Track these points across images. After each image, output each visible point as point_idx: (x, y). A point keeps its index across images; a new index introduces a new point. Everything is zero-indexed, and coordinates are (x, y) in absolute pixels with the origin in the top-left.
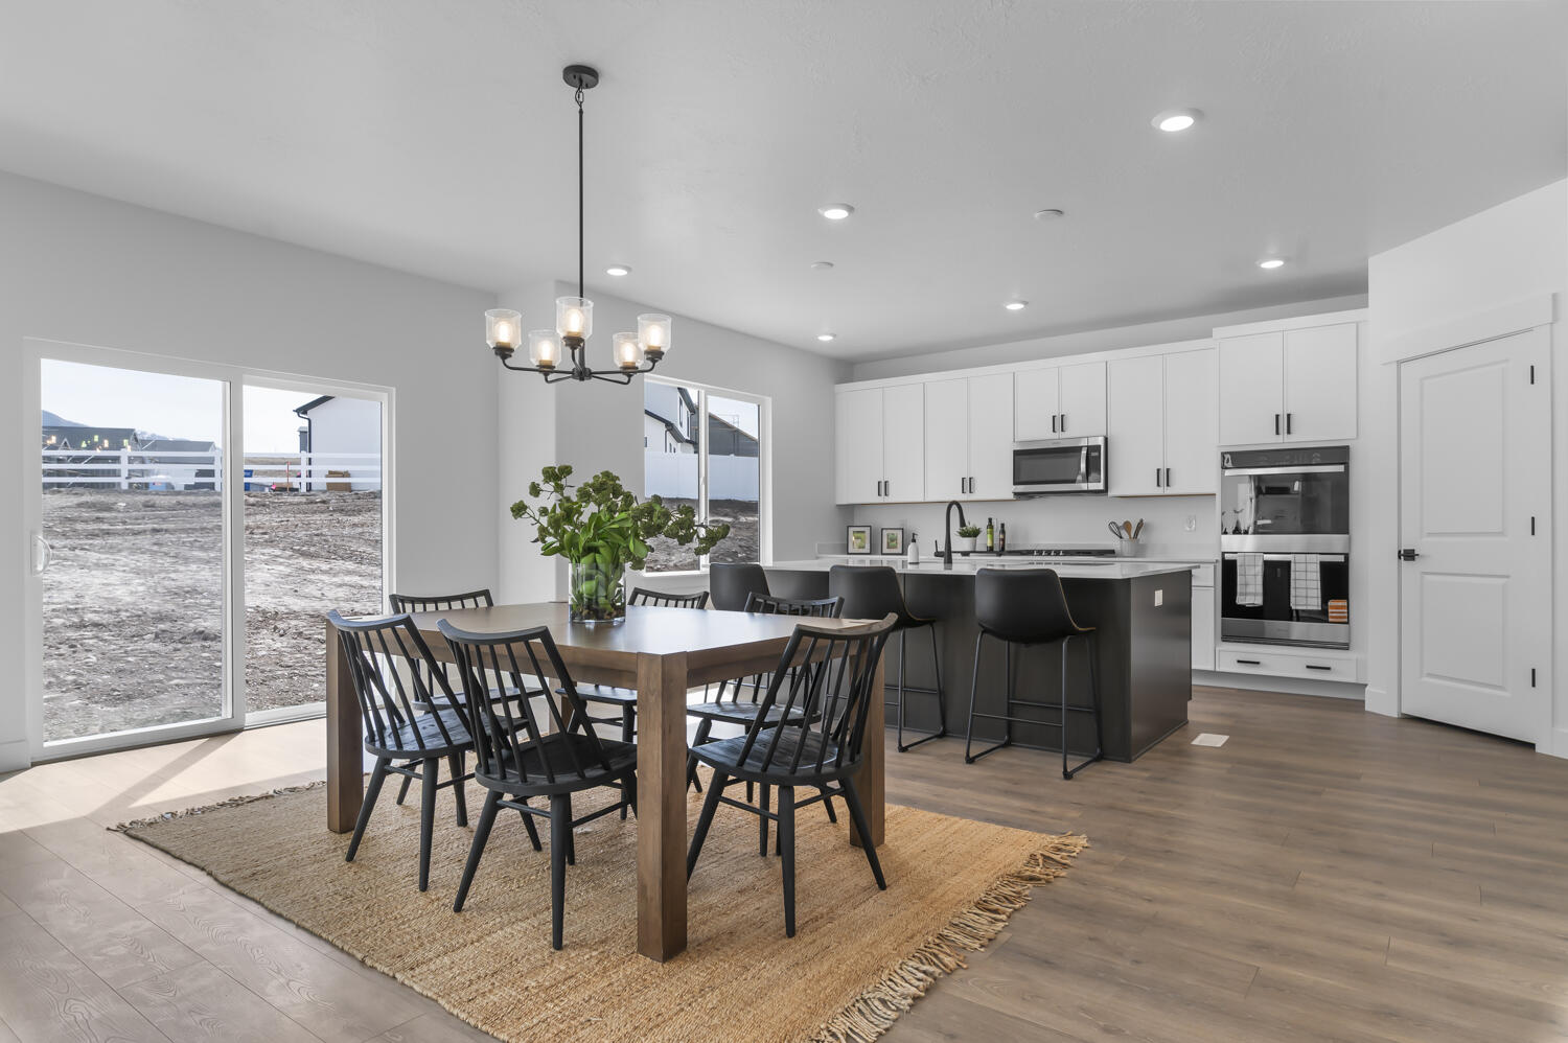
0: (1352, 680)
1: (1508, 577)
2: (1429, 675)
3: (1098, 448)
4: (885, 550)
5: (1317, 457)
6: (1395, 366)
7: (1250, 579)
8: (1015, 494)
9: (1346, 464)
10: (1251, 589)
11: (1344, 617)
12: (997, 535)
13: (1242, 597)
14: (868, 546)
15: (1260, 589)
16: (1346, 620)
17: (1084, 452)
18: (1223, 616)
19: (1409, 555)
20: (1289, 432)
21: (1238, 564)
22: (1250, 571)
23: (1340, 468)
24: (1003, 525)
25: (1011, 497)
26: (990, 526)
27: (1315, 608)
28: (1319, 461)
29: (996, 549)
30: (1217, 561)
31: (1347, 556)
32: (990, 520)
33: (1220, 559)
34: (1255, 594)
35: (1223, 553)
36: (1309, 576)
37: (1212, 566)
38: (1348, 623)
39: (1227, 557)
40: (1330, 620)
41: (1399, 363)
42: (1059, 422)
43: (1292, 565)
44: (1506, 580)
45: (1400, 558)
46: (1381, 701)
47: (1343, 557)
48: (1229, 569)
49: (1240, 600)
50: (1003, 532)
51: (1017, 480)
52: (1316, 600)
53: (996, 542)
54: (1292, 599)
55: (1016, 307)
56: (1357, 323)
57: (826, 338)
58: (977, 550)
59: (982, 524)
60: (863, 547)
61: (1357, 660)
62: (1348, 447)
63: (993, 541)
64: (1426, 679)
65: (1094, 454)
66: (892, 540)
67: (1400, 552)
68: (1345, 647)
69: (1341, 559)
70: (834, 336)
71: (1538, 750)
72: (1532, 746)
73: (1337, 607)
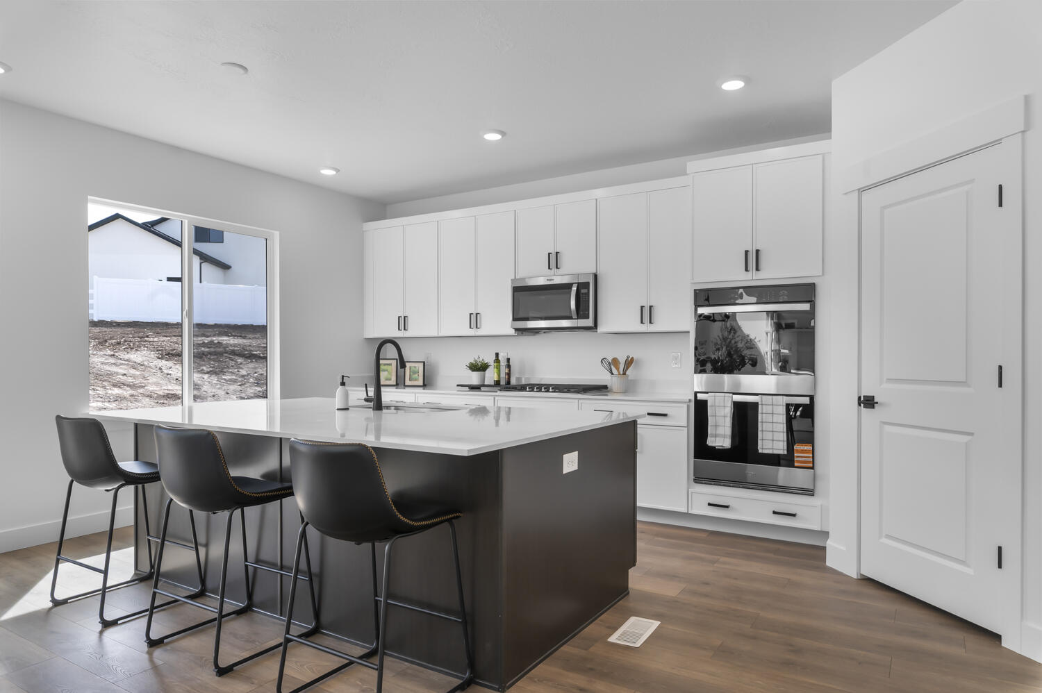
0: (816, 527)
1: (972, 434)
2: (888, 536)
3: (586, 285)
4: (408, 382)
5: (784, 295)
6: (856, 194)
7: (720, 421)
8: (517, 330)
9: (812, 302)
10: (720, 431)
11: (808, 462)
12: (504, 370)
13: (713, 439)
14: (394, 378)
15: (728, 431)
16: (811, 465)
17: (574, 288)
18: (695, 457)
19: (868, 402)
20: (757, 269)
21: (709, 404)
22: (720, 412)
23: (805, 307)
24: (508, 360)
25: (512, 332)
26: (497, 360)
27: (781, 452)
28: (786, 299)
29: (503, 382)
30: (690, 401)
31: (812, 398)
32: (497, 355)
33: (693, 398)
34: (724, 436)
35: (696, 393)
36: (776, 418)
37: (685, 406)
38: (812, 468)
39: (700, 396)
40: (796, 464)
41: (861, 191)
42: (554, 260)
43: (760, 406)
44: (970, 437)
45: (860, 405)
46: (840, 558)
47: (808, 398)
48: (701, 409)
49: (711, 442)
50: (509, 366)
51: (515, 317)
52: (782, 443)
53: (503, 375)
54: (760, 442)
55: (493, 137)
56: (823, 155)
57: (330, 173)
58: (486, 383)
59: (490, 359)
60: (390, 379)
61: (821, 505)
62: (814, 284)
63: (499, 375)
64: (885, 541)
65: (583, 291)
66: (415, 373)
67: (860, 398)
68: (810, 492)
69: (806, 401)
70: (337, 170)
71: (1005, 643)
72: (997, 637)
73: (803, 451)
